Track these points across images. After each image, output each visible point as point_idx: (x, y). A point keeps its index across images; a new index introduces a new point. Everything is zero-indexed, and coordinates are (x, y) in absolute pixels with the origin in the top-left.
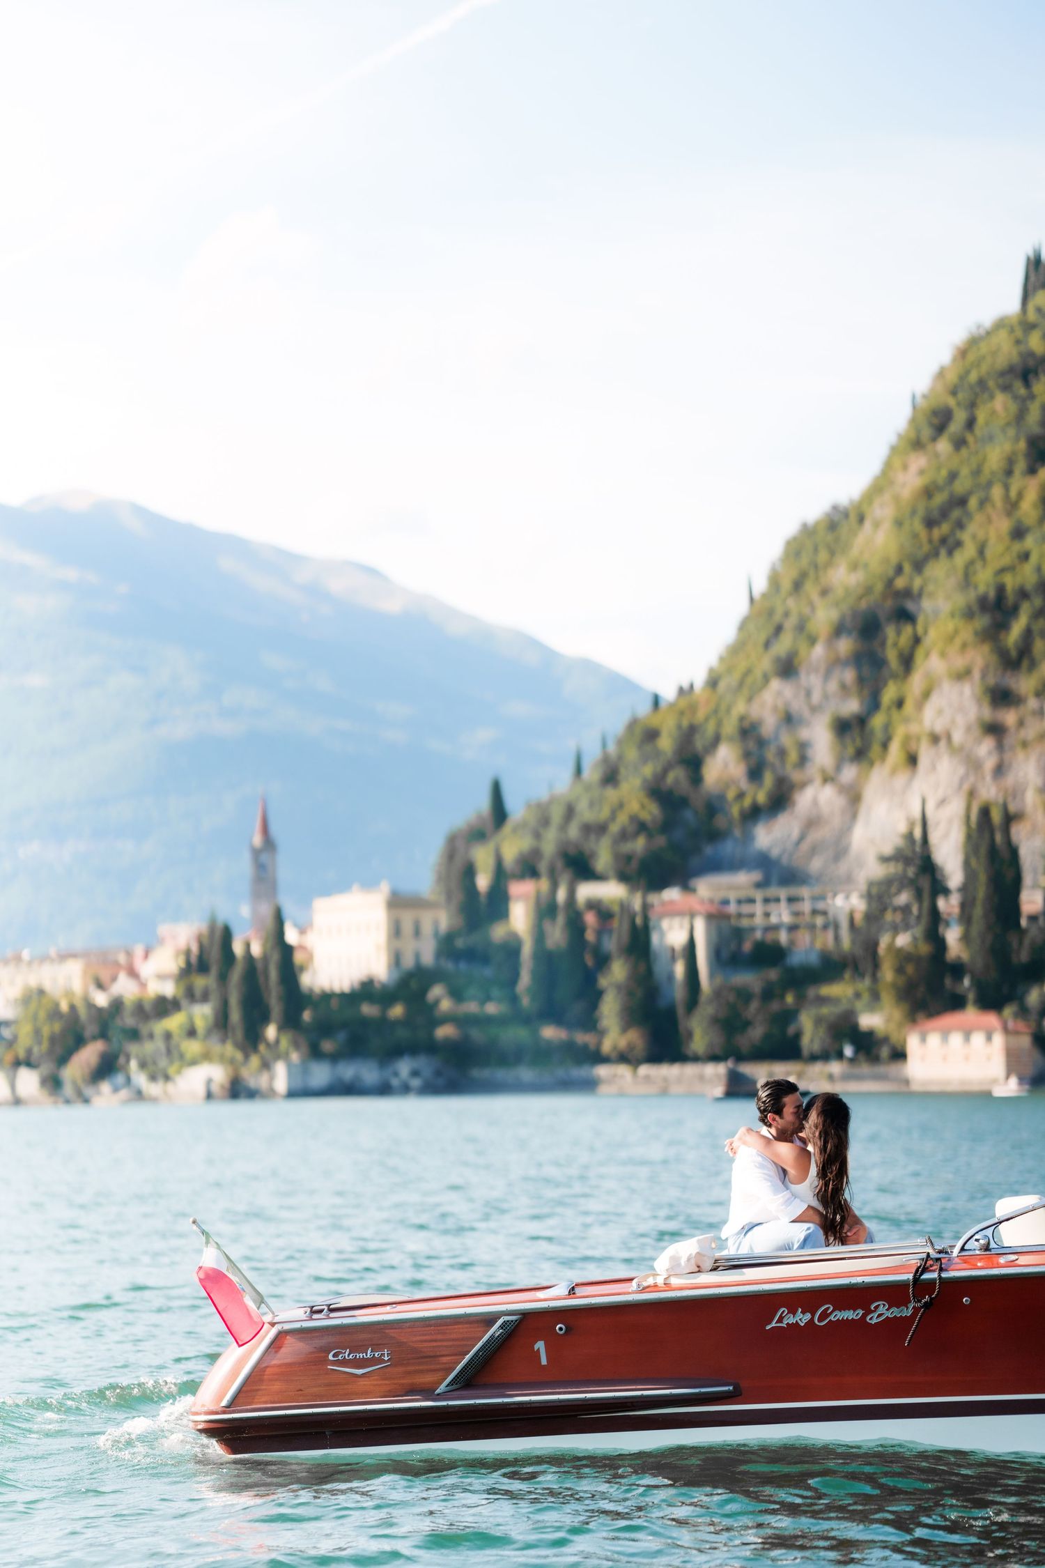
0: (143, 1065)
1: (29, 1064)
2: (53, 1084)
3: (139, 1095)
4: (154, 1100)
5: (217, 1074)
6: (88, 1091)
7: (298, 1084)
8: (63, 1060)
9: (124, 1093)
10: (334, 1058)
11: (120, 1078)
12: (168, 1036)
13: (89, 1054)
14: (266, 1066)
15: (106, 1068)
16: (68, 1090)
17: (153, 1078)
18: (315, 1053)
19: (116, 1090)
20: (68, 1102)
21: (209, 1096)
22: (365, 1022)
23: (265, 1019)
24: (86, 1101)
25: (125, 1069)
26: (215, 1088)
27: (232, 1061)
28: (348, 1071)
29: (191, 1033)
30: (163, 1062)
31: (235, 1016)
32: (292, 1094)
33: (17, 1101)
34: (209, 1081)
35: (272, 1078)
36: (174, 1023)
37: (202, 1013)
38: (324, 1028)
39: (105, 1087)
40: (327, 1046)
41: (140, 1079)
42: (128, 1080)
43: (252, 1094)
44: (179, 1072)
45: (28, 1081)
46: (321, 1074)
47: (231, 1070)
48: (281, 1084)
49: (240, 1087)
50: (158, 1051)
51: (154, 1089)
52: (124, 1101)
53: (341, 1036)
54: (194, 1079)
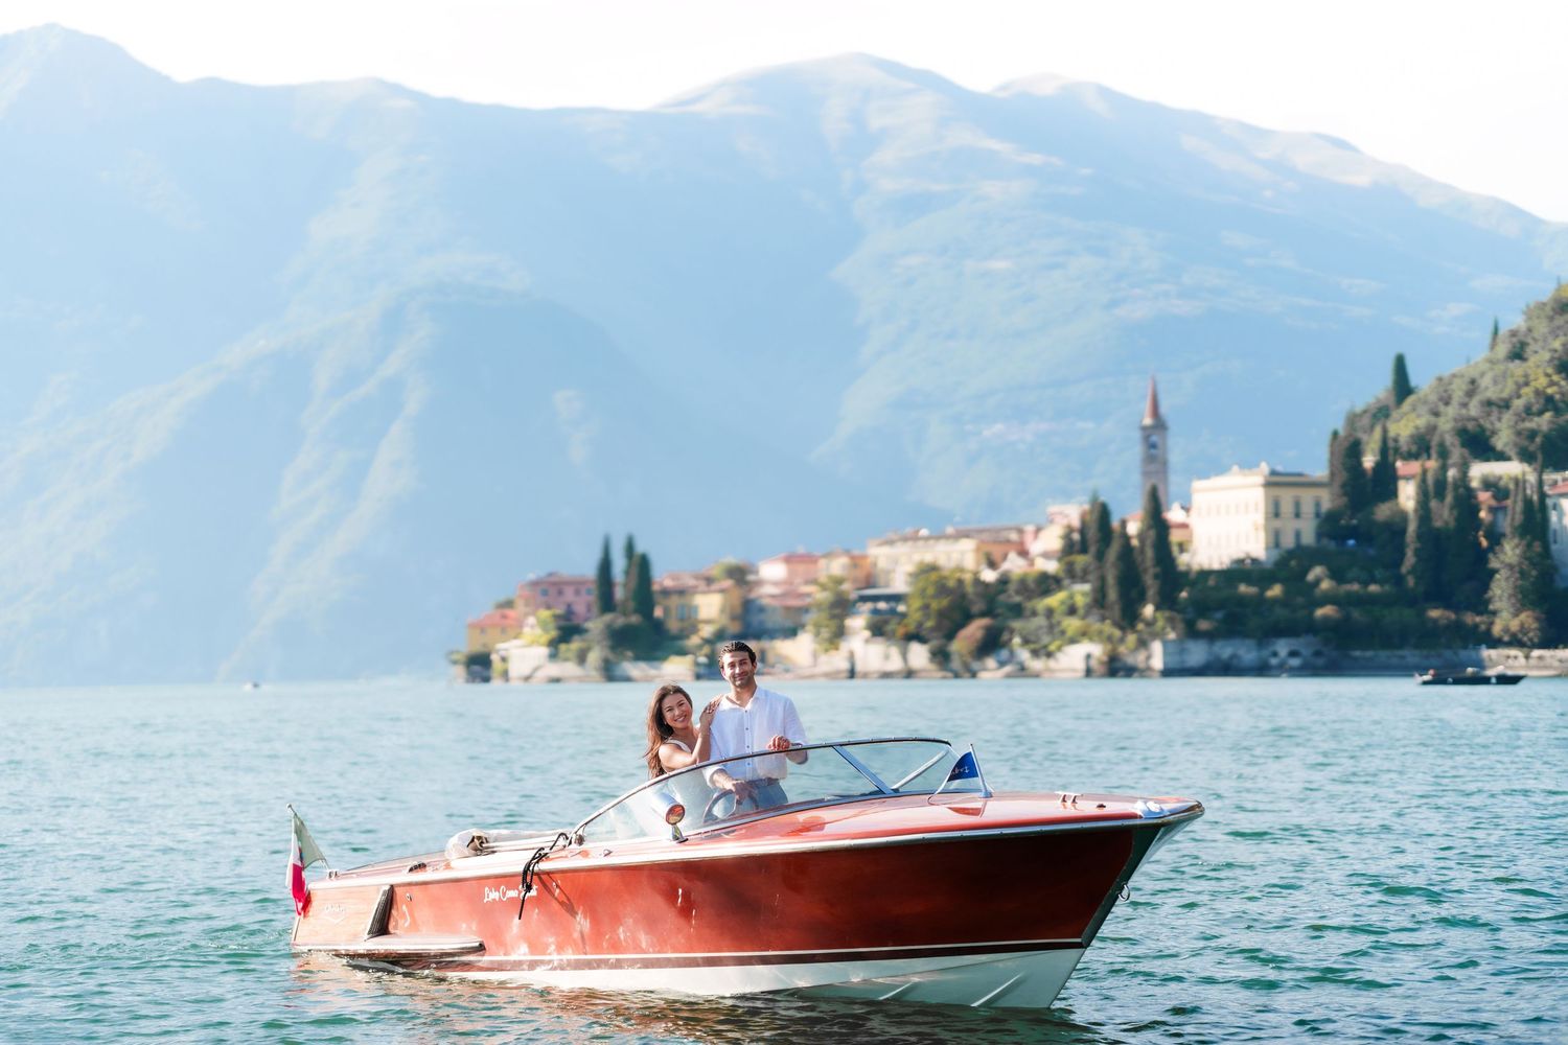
0: (1026, 642)
1: (922, 640)
2: (941, 657)
3: (1022, 671)
4: (1037, 675)
5: (1097, 650)
6: (975, 665)
7: (1174, 663)
8: (950, 636)
9: (1008, 669)
10: (1210, 637)
11: (1004, 654)
12: (1050, 612)
13: (975, 630)
14: (1143, 644)
15: (991, 644)
16: (956, 664)
17: (1035, 653)
18: (1192, 633)
19: (1002, 664)
20: (957, 676)
21: (1089, 673)
22: (1242, 601)
23: (1142, 599)
24: (974, 675)
25: (1006, 644)
26: (1094, 663)
27: (1110, 639)
28: (1225, 649)
29: (1072, 611)
30: (1045, 639)
31: (1113, 595)
32: (1168, 673)
33: (909, 674)
34: (1088, 657)
35: (1149, 658)
36: (1055, 600)
37: (1081, 592)
38: (1202, 608)
39: (991, 662)
40: (1204, 626)
41: (1024, 655)
42: (1012, 654)
43: (1130, 671)
44: (1059, 649)
45: (919, 654)
46: (1198, 653)
47: (1109, 647)
48: (1157, 663)
49: (1118, 665)
50: (1040, 627)
51: (1036, 664)
52: (1009, 676)
53: (1219, 615)
54: (1074, 656)
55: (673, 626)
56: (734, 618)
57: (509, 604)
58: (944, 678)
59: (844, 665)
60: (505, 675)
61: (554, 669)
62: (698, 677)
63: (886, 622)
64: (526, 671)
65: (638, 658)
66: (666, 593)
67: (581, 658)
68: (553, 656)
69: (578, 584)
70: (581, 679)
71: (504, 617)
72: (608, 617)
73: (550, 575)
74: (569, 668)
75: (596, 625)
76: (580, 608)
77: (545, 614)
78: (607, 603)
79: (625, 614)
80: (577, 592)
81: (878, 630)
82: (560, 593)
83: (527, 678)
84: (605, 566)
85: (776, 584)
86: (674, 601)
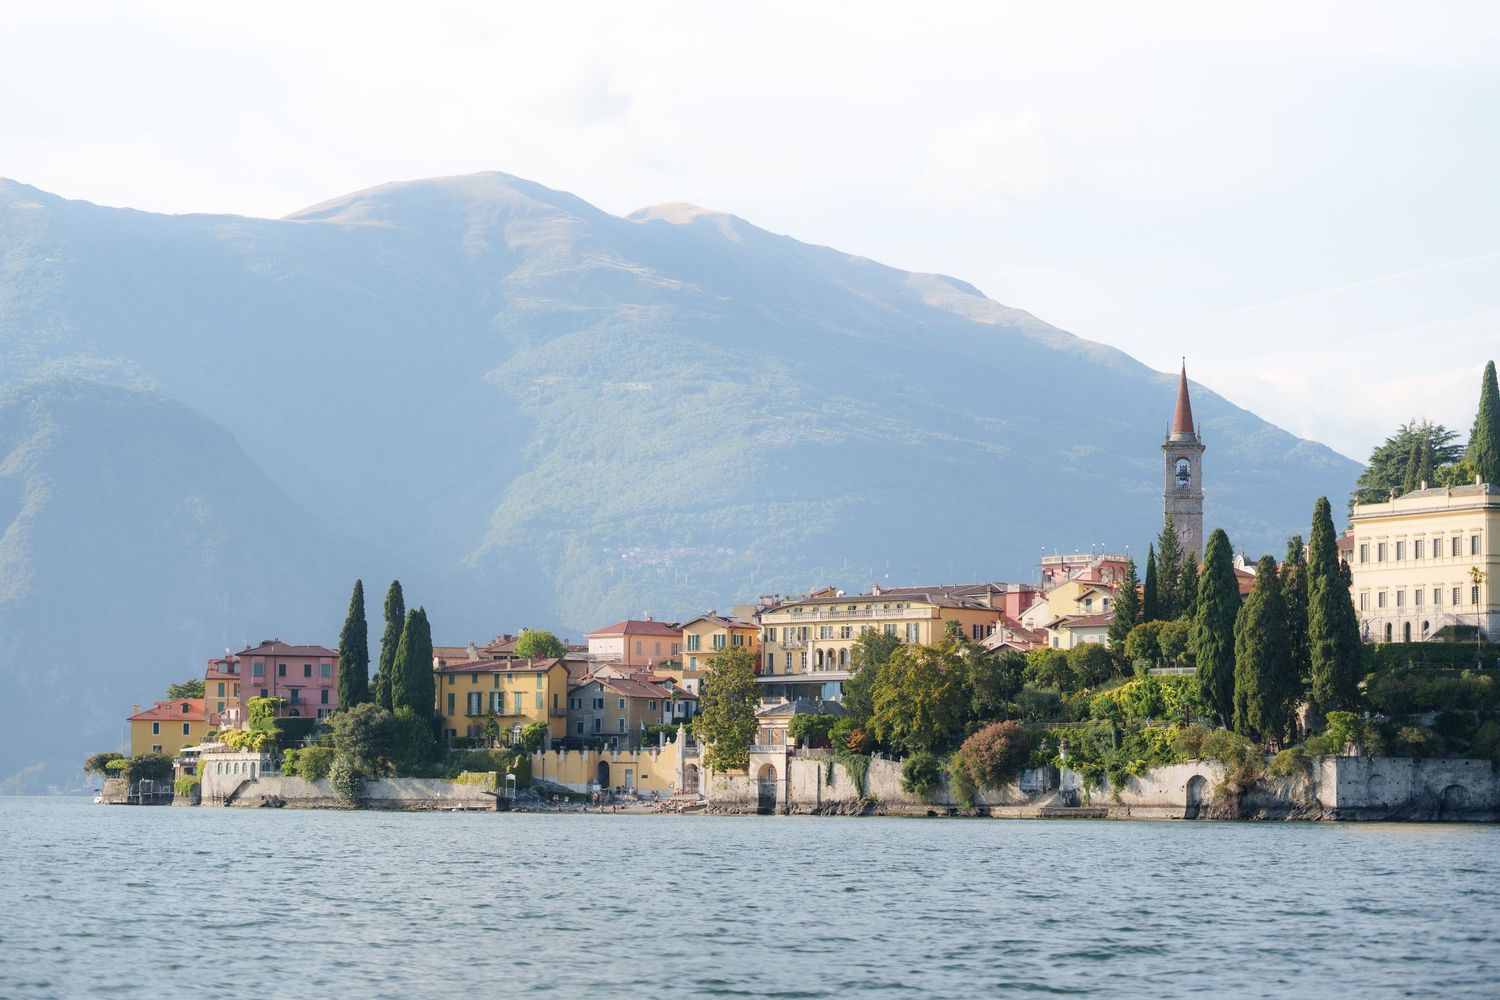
0: (1077, 759)
1: (893, 753)
2: (925, 780)
3: (1073, 808)
4: (1100, 815)
5: (1213, 774)
6: (987, 796)
7: (1358, 795)
8: (945, 744)
9: (1047, 801)
10: (1419, 753)
11: (1038, 778)
12: (1114, 710)
13: (988, 737)
14: (1305, 765)
15: (1012, 764)
16: (954, 792)
17: (1096, 778)
18: (1392, 748)
19: (1033, 795)
20: (953, 813)
21: (1195, 810)
22: (1466, 697)
23: (1299, 691)
24: (984, 813)
25: (1045, 762)
26: (1208, 795)
27: (1241, 755)
28: (1440, 776)
29: (1156, 710)
30: (1111, 757)
31: (1245, 682)
32: (1346, 814)
33: (870, 807)
34: (1195, 784)
35: (1314, 787)
36: (1121, 692)
37: (1177, 681)
38: (1403, 708)
39: (1016, 792)
40: (1411, 735)
41: (1072, 779)
42: (1055, 777)
43: (1279, 812)
44: (1142, 770)
45: (887, 778)
46: (1396, 781)
47: (1238, 771)
48: (1329, 796)
49: (1259, 798)
50: (1099, 736)
51: (1100, 797)
52: (1047, 815)
53: (1428, 719)
54: (1169, 783)
55: (460, 724)
56: (554, 714)
57: (194, 690)
58: (932, 815)
59: (754, 790)
60: (195, 795)
61: (272, 786)
62: (504, 805)
63: (829, 724)
64: (229, 788)
65: (404, 772)
66: (450, 673)
67: (318, 772)
68: (272, 766)
69: (310, 657)
70: (316, 804)
71: (186, 708)
72: (361, 708)
73: (265, 644)
74: (300, 786)
75: (341, 722)
76: (311, 696)
77: (256, 702)
78: (356, 688)
79: (387, 703)
80: (308, 671)
81: (813, 736)
82: (283, 671)
83: (229, 800)
84: (356, 630)
85: (614, 664)
86: (462, 687)
